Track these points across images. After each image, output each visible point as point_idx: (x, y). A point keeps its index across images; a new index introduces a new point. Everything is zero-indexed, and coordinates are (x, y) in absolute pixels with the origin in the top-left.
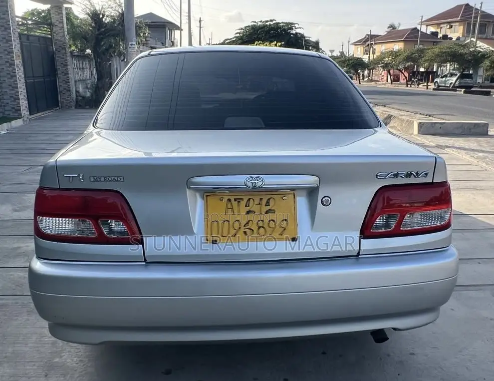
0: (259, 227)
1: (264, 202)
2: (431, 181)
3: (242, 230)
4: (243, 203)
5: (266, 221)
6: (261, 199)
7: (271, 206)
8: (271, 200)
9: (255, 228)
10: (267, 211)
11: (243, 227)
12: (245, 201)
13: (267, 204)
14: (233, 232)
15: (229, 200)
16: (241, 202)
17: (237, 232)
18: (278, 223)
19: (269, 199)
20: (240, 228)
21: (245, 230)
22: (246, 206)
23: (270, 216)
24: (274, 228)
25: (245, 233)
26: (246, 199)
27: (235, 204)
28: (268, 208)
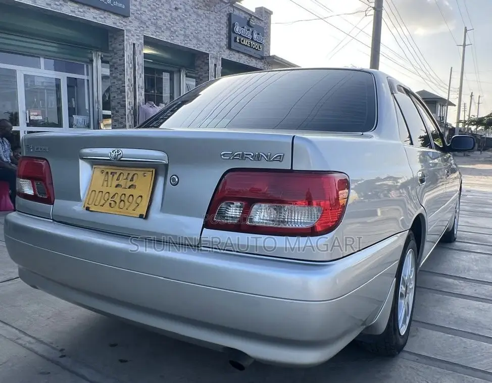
0: (122, 201)
1: (130, 177)
2: (290, 168)
3: (109, 201)
4: (116, 176)
5: (127, 195)
6: (129, 174)
7: (134, 181)
8: (135, 177)
9: (118, 201)
10: (130, 186)
11: (110, 199)
12: (118, 174)
13: (132, 180)
14: (103, 202)
15: (107, 173)
16: (115, 175)
17: (105, 202)
18: (135, 199)
19: (134, 175)
20: (108, 199)
21: (111, 202)
22: (117, 180)
23: (131, 191)
24: (131, 203)
25: (110, 204)
26: (119, 172)
27: (110, 176)
28: (131, 183)
